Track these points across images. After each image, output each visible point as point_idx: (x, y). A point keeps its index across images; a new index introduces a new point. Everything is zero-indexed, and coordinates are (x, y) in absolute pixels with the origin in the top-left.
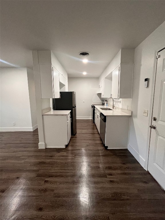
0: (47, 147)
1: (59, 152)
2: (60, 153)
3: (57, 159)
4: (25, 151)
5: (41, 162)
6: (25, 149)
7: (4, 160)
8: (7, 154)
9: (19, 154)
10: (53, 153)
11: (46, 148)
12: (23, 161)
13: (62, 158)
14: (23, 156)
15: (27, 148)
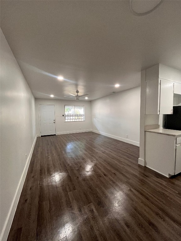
0: (147, 166)
1: (157, 177)
2: (159, 179)
3: (151, 182)
4: (127, 160)
5: (135, 175)
6: (127, 158)
7: (113, 159)
8: (115, 156)
9: (122, 160)
10: (150, 175)
11: (145, 167)
12: (122, 166)
13: (158, 184)
14: (124, 162)
15: (129, 158)
